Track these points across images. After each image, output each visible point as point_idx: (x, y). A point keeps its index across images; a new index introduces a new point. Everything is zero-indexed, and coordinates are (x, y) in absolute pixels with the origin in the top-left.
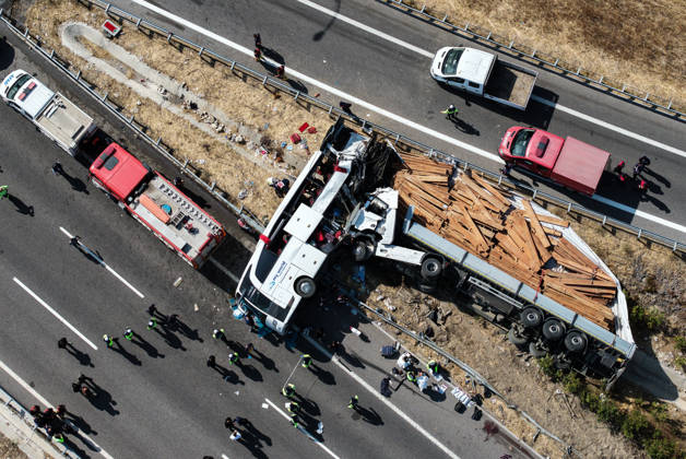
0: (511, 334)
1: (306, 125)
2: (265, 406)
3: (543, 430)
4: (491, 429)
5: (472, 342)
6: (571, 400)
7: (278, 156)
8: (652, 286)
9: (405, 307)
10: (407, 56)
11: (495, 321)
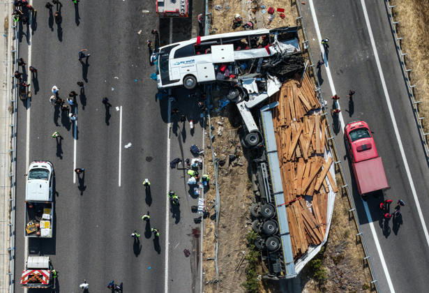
0: (254, 206)
1: (283, 10)
2: (117, 108)
3: (216, 260)
4: (196, 233)
5: (235, 189)
6: (245, 262)
7: (255, 8)
8: (338, 260)
9: (226, 140)
10: (363, 34)
11: (255, 192)
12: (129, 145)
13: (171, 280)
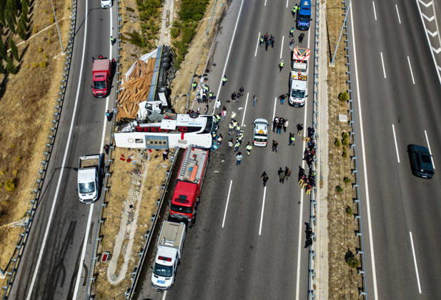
1: (121, 159)
4: (207, 71)
5: (181, 87)
6: (184, 63)
7: (139, 166)
11: (170, 83)
12: (240, 109)
13: (225, 57)
